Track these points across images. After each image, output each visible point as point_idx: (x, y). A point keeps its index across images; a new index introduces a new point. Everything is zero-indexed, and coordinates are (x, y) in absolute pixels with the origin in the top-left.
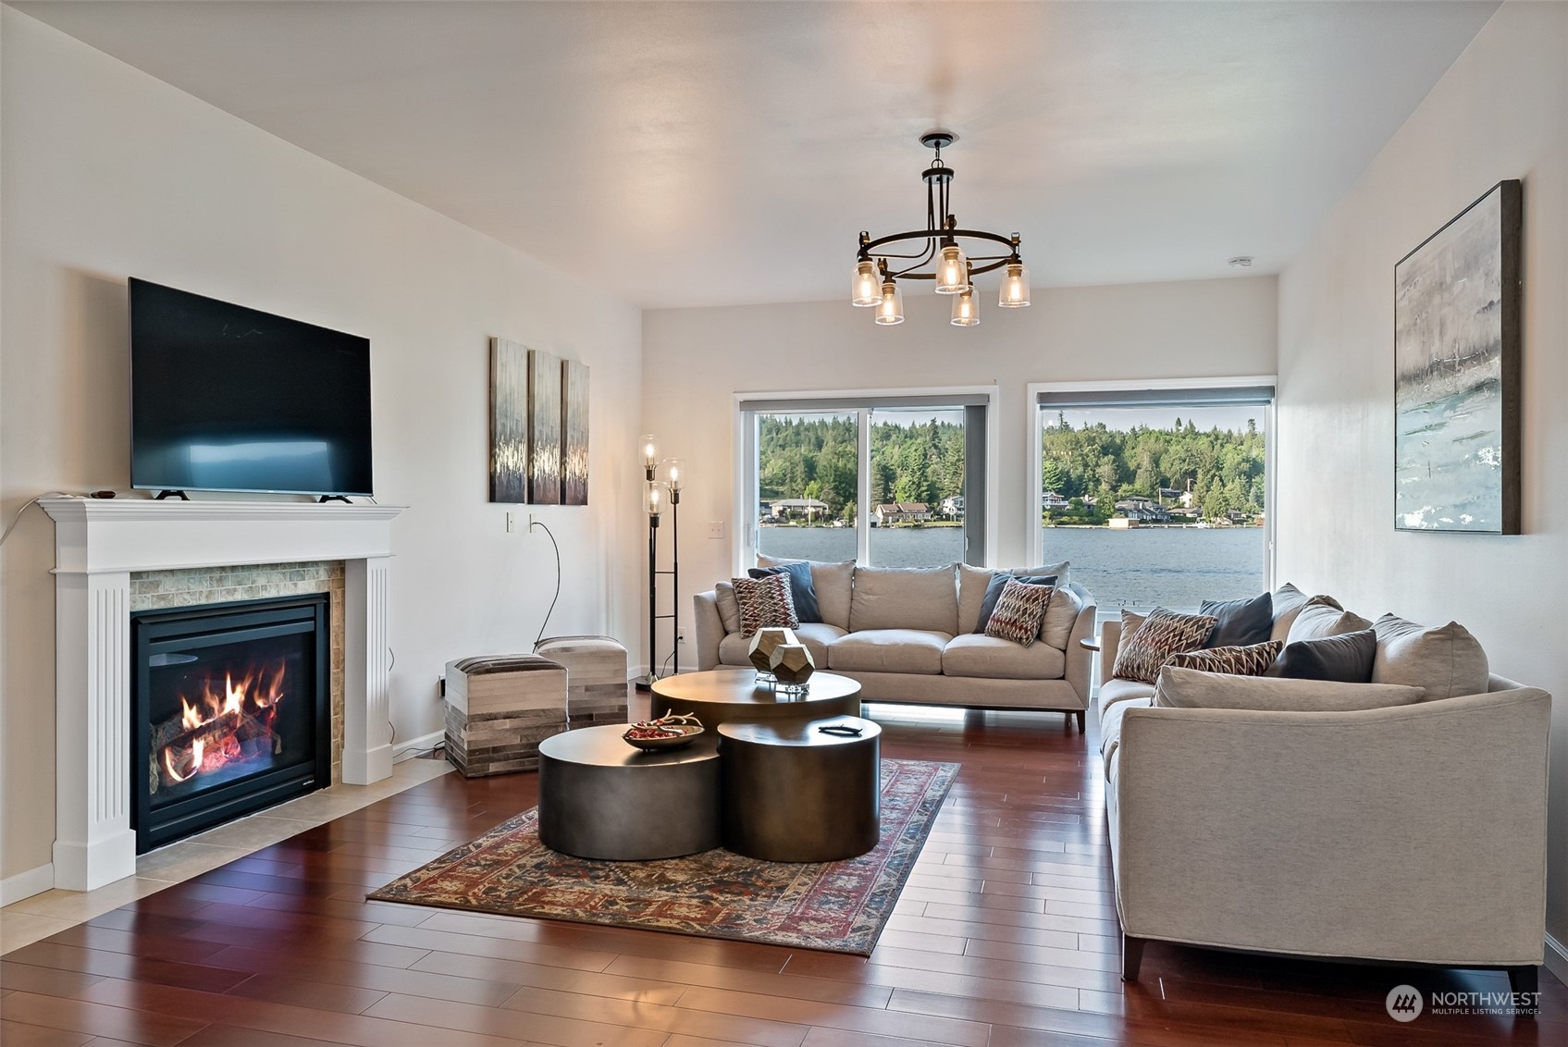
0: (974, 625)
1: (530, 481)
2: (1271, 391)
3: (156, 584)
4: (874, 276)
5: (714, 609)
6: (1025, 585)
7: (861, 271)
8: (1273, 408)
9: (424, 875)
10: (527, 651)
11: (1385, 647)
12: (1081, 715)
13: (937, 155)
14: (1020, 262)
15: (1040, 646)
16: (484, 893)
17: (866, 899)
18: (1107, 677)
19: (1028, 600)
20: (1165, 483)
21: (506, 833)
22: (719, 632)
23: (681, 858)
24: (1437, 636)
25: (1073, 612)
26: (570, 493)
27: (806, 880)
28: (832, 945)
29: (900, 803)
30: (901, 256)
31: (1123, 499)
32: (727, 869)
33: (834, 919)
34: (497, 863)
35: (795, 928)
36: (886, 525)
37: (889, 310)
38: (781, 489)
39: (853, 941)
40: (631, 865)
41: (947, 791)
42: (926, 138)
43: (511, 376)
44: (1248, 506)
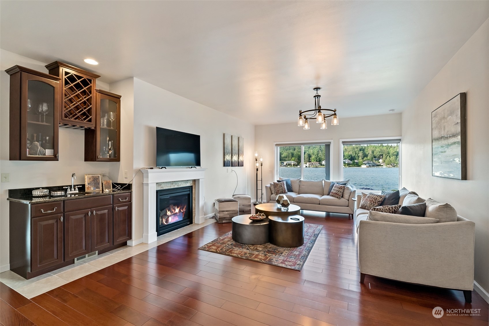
0: (327, 193)
1: (232, 162)
2: (400, 140)
3: (161, 185)
4: (303, 119)
5: (269, 189)
6: (339, 185)
7: (300, 118)
8: (401, 144)
9: (209, 245)
10: (231, 198)
11: (428, 207)
12: (352, 215)
13: (317, 92)
14: (336, 115)
15: (342, 199)
16: (220, 250)
17: (300, 257)
18: (358, 208)
19: (340, 188)
20: (375, 157)
21: (226, 236)
22: (271, 194)
23: (261, 244)
24: (442, 207)
25: (350, 192)
26: (240, 164)
27: (287, 252)
28: (292, 268)
29: (309, 234)
30: (308, 115)
31: (365, 161)
32: (270, 248)
33: (293, 262)
34: (223, 243)
35: (284, 263)
36: (309, 167)
37: (307, 127)
38: (286, 159)
39: (297, 267)
40: (250, 245)
41: (320, 232)
42: (314, 89)
43: (228, 141)
44: (396, 162)
